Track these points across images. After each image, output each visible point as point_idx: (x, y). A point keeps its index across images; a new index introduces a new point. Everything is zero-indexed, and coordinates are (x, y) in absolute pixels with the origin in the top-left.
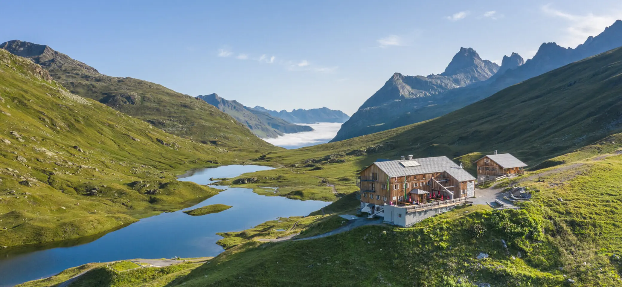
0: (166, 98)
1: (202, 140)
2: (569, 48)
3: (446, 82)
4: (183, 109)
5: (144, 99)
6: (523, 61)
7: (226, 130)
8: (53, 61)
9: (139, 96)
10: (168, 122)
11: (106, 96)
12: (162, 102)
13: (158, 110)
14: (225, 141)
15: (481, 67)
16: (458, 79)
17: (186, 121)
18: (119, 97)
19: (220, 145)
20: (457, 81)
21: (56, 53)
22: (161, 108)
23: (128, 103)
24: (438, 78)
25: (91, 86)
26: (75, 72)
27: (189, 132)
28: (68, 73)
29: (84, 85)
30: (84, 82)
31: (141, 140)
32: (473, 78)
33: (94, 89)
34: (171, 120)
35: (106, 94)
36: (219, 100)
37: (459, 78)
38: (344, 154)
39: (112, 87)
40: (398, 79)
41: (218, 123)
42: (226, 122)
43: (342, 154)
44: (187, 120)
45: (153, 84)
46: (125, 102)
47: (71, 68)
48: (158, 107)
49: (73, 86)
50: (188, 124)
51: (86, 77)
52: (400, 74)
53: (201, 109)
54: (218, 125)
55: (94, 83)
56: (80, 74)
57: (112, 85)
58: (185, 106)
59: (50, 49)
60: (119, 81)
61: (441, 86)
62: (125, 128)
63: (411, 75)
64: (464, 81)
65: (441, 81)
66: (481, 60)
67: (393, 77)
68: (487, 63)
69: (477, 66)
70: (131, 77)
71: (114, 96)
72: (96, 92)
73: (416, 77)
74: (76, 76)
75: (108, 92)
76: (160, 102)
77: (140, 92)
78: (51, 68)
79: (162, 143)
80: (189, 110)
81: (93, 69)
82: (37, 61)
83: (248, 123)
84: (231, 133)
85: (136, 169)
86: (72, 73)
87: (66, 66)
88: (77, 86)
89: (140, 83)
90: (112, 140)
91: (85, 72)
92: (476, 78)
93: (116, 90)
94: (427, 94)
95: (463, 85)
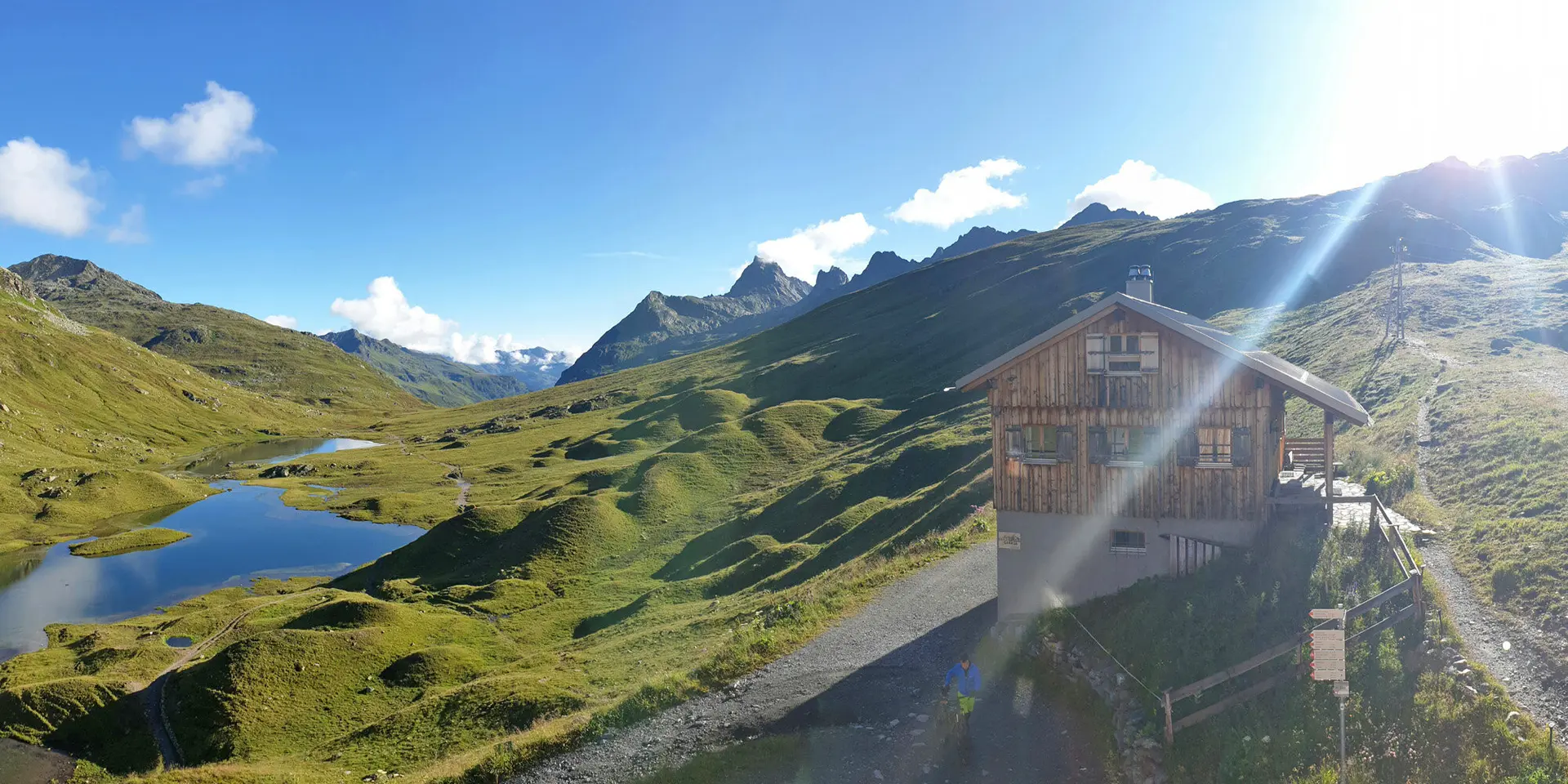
0: (251, 333)
1: (306, 397)
2: (912, 260)
3: (732, 307)
4: (278, 349)
5: (217, 335)
6: (847, 279)
7: (349, 380)
8: (94, 282)
9: (210, 332)
10: (251, 369)
11: (162, 331)
12: (244, 338)
13: (237, 351)
14: (346, 399)
15: (785, 286)
16: (750, 302)
17: (281, 367)
18: (180, 332)
19: (336, 405)
20: (749, 306)
21: (102, 271)
22: (243, 348)
23: (192, 341)
24: (720, 301)
25: (143, 317)
26: (122, 297)
27: (284, 384)
28: (113, 299)
29: (133, 316)
30: (133, 311)
31: (151, 392)
32: (774, 301)
33: (146, 321)
34: (255, 366)
35: (162, 328)
36: (361, 339)
37: (754, 300)
38: (524, 414)
39: (172, 319)
40: (655, 301)
41: (337, 370)
42: (350, 368)
43: (521, 415)
44: (284, 365)
45: (233, 312)
46: (189, 340)
47: (118, 292)
48: (238, 346)
49: (117, 317)
50: (284, 373)
51: (138, 304)
52: (659, 293)
53: (310, 348)
54: (335, 373)
55: (147, 313)
56: (130, 300)
57: (172, 314)
58: (282, 345)
59: (94, 265)
60: (184, 309)
61: (724, 313)
62: (130, 372)
63: (677, 295)
64: (760, 305)
65: (725, 305)
66: (786, 277)
67: (648, 297)
68: (794, 281)
69: (779, 285)
70: (202, 303)
71: (173, 331)
72: (148, 326)
73: (684, 298)
74: (123, 303)
75: (165, 325)
76: (240, 339)
77: (212, 324)
78: (91, 292)
79: (191, 398)
80: (288, 351)
81: (154, 293)
82: (74, 283)
83: (407, 373)
84: (356, 386)
85: (99, 444)
86: (119, 299)
87: (114, 290)
88: (121, 318)
89: (214, 311)
90: (97, 392)
91: (137, 297)
92: (778, 302)
93: (177, 322)
94: (703, 323)
95: (758, 310)
